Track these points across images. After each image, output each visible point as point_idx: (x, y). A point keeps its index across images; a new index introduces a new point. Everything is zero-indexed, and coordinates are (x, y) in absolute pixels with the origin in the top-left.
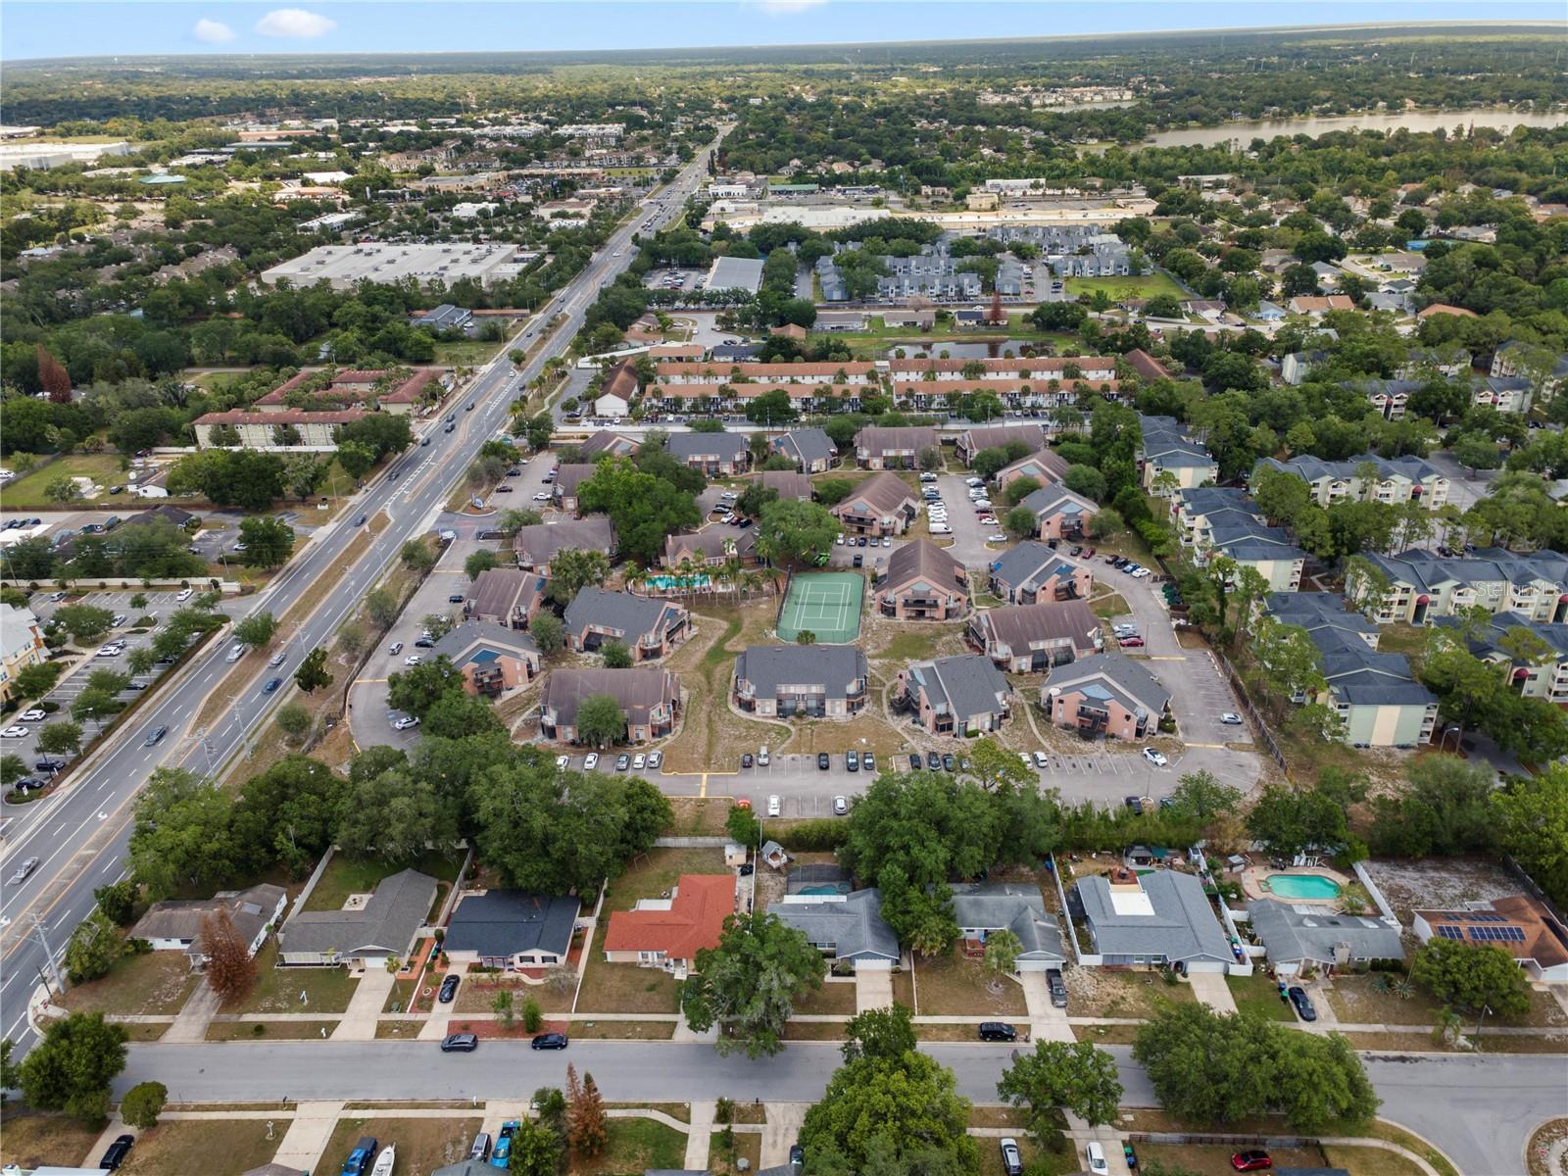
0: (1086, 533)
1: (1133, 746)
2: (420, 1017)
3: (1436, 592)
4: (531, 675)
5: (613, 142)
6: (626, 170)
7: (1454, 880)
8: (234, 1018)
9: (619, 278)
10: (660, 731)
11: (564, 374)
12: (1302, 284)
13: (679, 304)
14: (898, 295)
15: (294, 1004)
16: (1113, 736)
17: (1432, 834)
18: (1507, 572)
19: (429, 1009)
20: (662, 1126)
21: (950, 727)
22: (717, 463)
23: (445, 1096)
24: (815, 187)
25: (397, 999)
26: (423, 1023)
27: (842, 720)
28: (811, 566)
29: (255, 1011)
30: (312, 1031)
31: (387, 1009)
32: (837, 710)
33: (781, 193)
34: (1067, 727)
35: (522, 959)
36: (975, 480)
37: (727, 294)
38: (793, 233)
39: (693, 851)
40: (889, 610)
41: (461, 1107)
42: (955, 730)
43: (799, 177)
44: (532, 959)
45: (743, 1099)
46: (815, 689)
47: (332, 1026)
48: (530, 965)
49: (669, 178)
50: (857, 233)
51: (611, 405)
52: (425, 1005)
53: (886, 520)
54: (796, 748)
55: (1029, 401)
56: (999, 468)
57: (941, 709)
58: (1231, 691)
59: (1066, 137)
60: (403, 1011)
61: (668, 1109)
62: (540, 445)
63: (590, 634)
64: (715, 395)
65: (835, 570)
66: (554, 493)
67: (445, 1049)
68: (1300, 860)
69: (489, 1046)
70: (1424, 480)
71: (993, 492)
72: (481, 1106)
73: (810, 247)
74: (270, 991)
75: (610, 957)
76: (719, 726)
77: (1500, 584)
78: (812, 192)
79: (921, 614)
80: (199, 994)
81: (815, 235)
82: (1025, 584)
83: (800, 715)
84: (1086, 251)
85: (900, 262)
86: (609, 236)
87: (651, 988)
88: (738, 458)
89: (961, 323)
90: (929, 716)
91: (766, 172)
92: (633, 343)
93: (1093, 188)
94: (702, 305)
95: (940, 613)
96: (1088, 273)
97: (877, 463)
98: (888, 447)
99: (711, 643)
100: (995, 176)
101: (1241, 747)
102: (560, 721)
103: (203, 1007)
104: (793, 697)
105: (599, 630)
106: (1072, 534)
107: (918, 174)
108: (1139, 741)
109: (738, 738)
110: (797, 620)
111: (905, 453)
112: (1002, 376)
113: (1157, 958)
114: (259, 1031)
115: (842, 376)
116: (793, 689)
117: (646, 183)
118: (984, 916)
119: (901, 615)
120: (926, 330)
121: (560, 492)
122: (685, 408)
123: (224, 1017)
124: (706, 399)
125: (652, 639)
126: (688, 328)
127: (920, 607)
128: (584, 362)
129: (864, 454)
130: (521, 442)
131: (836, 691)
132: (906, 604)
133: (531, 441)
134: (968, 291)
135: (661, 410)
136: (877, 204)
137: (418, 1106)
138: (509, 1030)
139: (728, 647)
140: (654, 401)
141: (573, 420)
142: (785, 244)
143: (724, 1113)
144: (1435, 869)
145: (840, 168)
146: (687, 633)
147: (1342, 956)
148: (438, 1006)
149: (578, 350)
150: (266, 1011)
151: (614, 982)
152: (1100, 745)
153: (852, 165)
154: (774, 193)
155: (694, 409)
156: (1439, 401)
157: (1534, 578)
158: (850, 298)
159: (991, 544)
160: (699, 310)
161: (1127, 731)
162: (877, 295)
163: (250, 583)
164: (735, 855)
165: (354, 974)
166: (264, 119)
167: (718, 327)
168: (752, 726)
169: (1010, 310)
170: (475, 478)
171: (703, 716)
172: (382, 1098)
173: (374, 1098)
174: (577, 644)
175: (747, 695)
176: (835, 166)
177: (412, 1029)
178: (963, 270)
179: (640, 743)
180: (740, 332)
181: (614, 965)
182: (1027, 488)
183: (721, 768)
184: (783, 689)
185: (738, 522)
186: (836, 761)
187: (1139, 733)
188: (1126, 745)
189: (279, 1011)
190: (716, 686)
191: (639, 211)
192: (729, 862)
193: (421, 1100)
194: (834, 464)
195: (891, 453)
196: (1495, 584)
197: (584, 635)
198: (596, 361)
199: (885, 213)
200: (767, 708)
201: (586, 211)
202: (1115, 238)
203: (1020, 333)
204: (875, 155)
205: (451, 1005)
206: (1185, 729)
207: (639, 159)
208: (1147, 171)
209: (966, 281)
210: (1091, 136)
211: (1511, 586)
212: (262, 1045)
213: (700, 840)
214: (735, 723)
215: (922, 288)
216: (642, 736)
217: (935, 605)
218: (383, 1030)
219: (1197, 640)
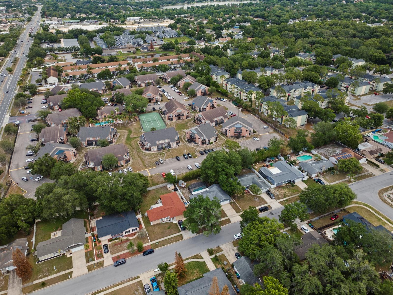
0: (208, 93)
1: (249, 137)
2: (101, 260)
3: (291, 92)
4: (75, 155)
5: (4, 12)
6: (14, 19)
7: (329, 149)
8: (30, 284)
10: (127, 162)
11: (29, 73)
13: (56, 52)
14: (121, 45)
15: (51, 272)
16: (243, 136)
19: (103, 257)
20: (196, 262)
21: (206, 143)
22: (98, 91)
24: (79, 21)
25: (89, 257)
27: (176, 147)
28: (142, 112)
29: (37, 279)
30: (65, 277)
31: (88, 262)
32: (174, 145)
33: (68, 23)
34: (232, 137)
36: (172, 86)
37: (72, 48)
38: (81, 32)
39: (157, 189)
40: (171, 119)
41: (132, 280)
43: (73, 18)
44: (129, 231)
45: (214, 247)
46: (166, 141)
47: (71, 273)
48: (128, 233)
49: (29, 20)
50: (102, 31)
51: (53, 80)
52: (100, 256)
53: (157, 97)
54: (168, 157)
55: (173, 66)
56: (178, 82)
57: (202, 138)
58: (261, 121)
59: (142, 8)
61: (195, 257)
62: (34, 93)
63: (88, 141)
64: (85, 73)
65: (149, 112)
66: (49, 105)
67: (116, 266)
68: (300, 153)
69: (129, 260)
70: (273, 71)
71: (178, 88)
72: (138, 277)
73: (89, 35)
75: (152, 223)
76: (142, 157)
78: (78, 22)
79: (179, 119)
81: (89, 32)
82: (202, 107)
83: (164, 149)
84: (164, 32)
85: (118, 37)
86: (19, 35)
87: (169, 228)
88: (103, 88)
89: (143, 51)
90: (199, 141)
91: (61, 17)
92: (48, 63)
93: (156, 18)
94: (64, 52)
95: (185, 117)
96: (168, 37)
97: (143, 85)
98: (146, 80)
99: (126, 137)
100: (129, 16)
101: (271, 133)
102: (95, 165)
103: (15, 284)
104: (161, 144)
105: (91, 139)
106: (204, 94)
107: (108, 16)
108: (250, 136)
109: (150, 158)
110: (148, 127)
111: (150, 81)
112: (163, 61)
113: (287, 181)
114: (43, 284)
115: (120, 65)
116: (160, 142)
117: (23, 21)
118: (245, 183)
119: (175, 119)
120: (134, 53)
122: (77, 79)
123: (26, 285)
124: (83, 75)
125: (109, 138)
126: (63, 58)
127: (179, 116)
128: (35, 69)
129: (139, 83)
130: (27, 93)
131: (173, 140)
132: (176, 116)
133: (31, 92)
134: (140, 43)
135: (69, 80)
136: (101, 24)
137: (117, 285)
138: (133, 253)
139: (131, 136)
140: (66, 77)
141: (40, 85)
142: (81, 34)
143: (211, 252)
144: (325, 148)
145: (83, 15)
146: (118, 135)
147: (323, 169)
148: (104, 254)
149: (30, 66)
151: (157, 230)
152: (241, 139)
153: (86, 15)
154: (67, 23)
158: (108, 47)
159: (185, 99)
160: (63, 53)
161: (247, 134)
162: (115, 46)
164: (170, 187)
165: (69, 256)
167: (73, 57)
168: (153, 154)
169: (155, 47)
170: (16, 105)
171: (136, 155)
172: (103, 288)
173: (100, 289)
174: (85, 145)
175: (146, 146)
176: (82, 15)
177: (101, 264)
178: (135, 38)
179: (123, 166)
180: (80, 58)
181: (154, 226)
182: (187, 86)
183: (151, 167)
184: (158, 142)
185: (113, 105)
186: (181, 158)
187: (250, 134)
188: (247, 138)
190: (134, 147)
191: (25, 29)
192: (169, 189)
193: (117, 283)
194: (131, 87)
195: (147, 82)
197: (86, 141)
198: (40, 69)
199: (104, 26)
200: (155, 149)
201: (7, 29)
202: (170, 29)
203: (159, 52)
204: (92, 12)
205: (109, 253)
206: (258, 131)
207: (16, 15)
208: (166, 14)
209: (139, 40)
210: (147, 7)
211: (304, 89)
212: (47, 288)
214: (147, 155)
215: (128, 43)
216: (122, 164)
217: (183, 115)
218: (90, 268)
219: (247, 112)
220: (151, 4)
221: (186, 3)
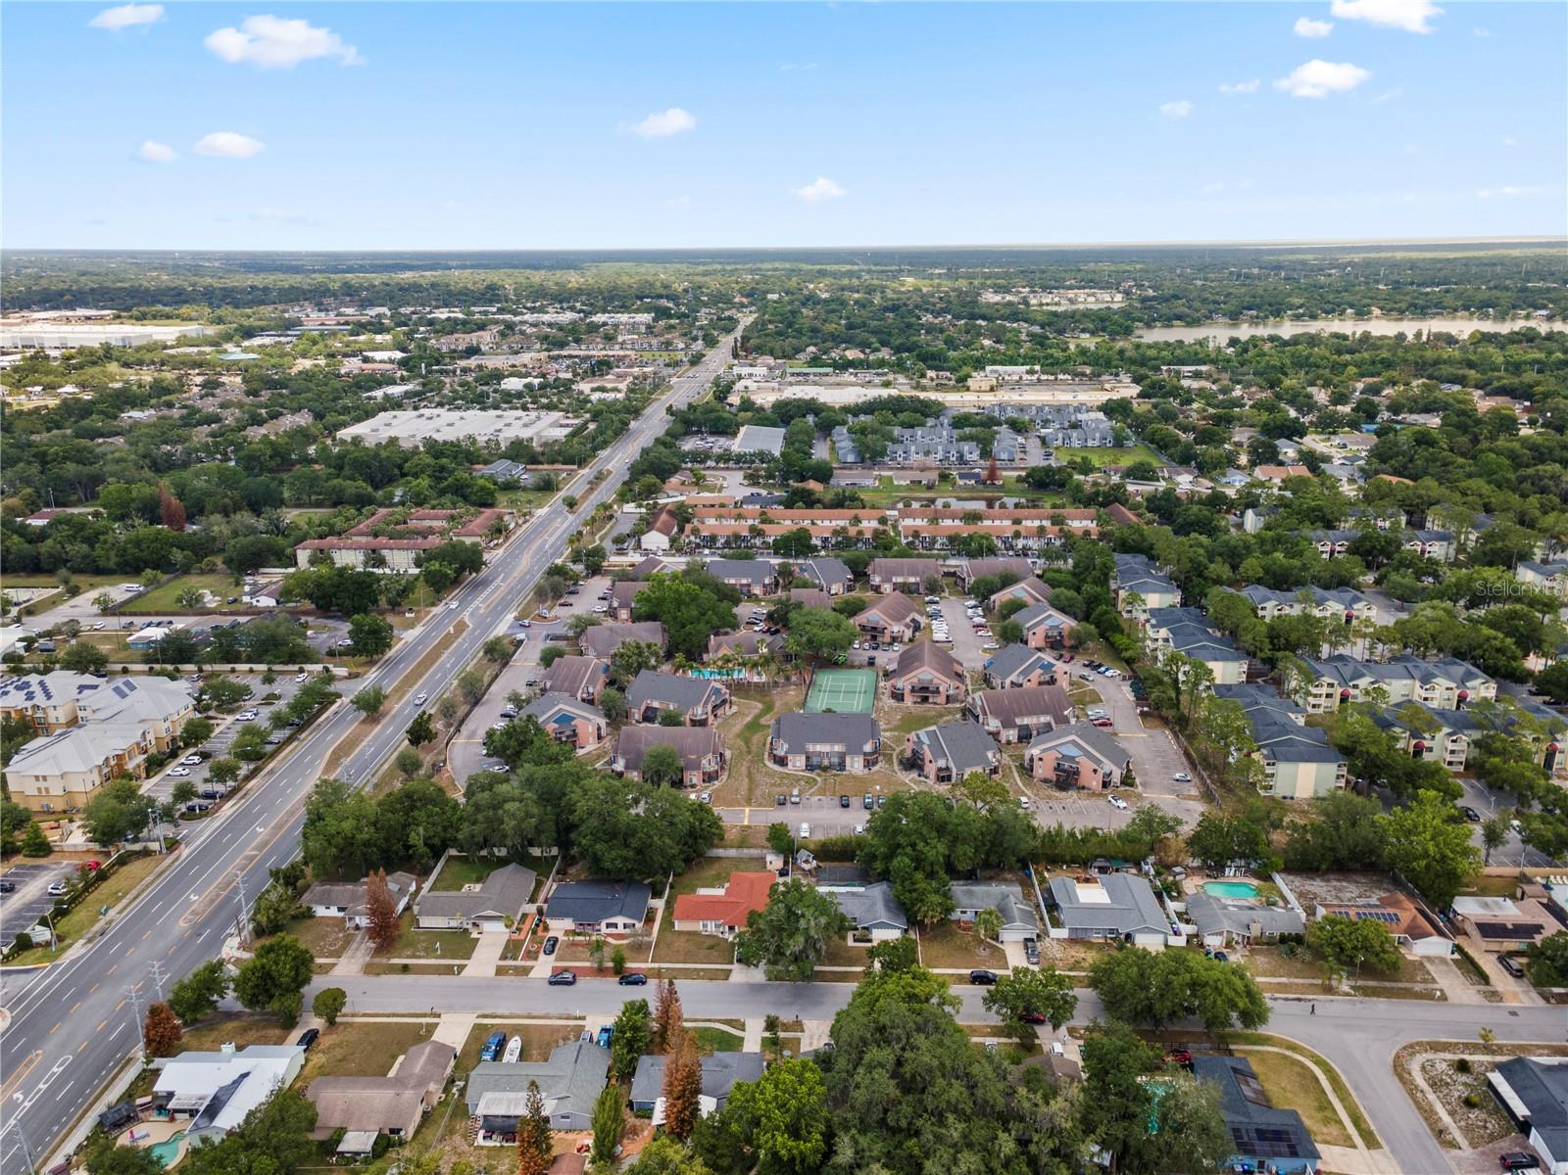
0: (1068, 643)
1: (1100, 795)
2: (529, 963)
3: (1355, 687)
4: (600, 737)
5: (643, 329)
6: (657, 354)
8: (384, 961)
9: (657, 440)
10: (709, 778)
11: (611, 517)
12: (1264, 454)
13: (710, 463)
14: (905, 459)
15: (429, 952)
16: (1083, 788)
17: (1332, 849)
18: (1415, 673)
19: (536, 959)
20: (723, 1032)
21: (949, 778)
22: (749, 585)
23: (553, 1011)
24: (830, 370)
25: (511, 949)
26: (532, 968)
27: (860, 773)
28: (832, 664)
29: (400, 957)
30: (448, 970)
31: (503, 957)
32: (856, 765)
33: (798, 374)
34: (1045, 781)
35: (608, 926)
36: (972, 603)
37: (754, 455)
38: (811, 407)
39: (740, 860)
40: (898, 696)
41: (568, 1018)
42: (953, 780)
43: (815, 361)
44: (615, 926)
45: (786, 1016)
46: (837, 748)
47: (461, 968)
48: (613, 931)
49: (696, 360)
50: (869, 408)
51: (655, 540)
52: (532, 955)
53: (896, 629)
54: (822, 792)
55: (1020, 543)
56: (993, 592)
57: (942, 764)
58: (1184, 759)
59: (1061, 332)
60: (515, 959)
61: (728, 1022)
62: (595, 570)
63: (648, 708)
64: (745, 533)
65: (852, 667)
66: (610, 606)
67: (551, 983)
68: (1229, 872)
69: (583, 982)
70: (1355, 606)
71: (988, 611)
72: (583, 1018)
73: (827, 420)
74: (411, 944)
75: (678, 926)
76: (758, 777)
77: (1409, 682)
78: (827, 375)
79: (925, 700)
80: (354, 945)
81: (831, 409)
82: (1012, 678)
83: (825, 769)
84: (1075, 426)
85: (907, 433)
86: (644, 408)
87: (711, 947)
88: (767, 581)
89: (961, 482)
90: (931, 769)
91: (784, 357)
92: (671, 493)
93: (1083, 374)
94: (731, 464)
95: (941, 699)
96: (1076, 444)
97: (887, 588)
98: (898, 575)
99: (748, 719)
100: (994, 363)
101: (1188, 798)
102: (627, 767)
103: (359, 954)
104: (820, 754)
105: (656, 704)
106: (1055, 643)
107: (924, 361)
108: (1105, 792)
109: (774, 785)
110: (819, 702)
111: (912, 580)
112: (997, 523)
113: (1111, 932)
114: (405, 969)
115: (857, 520)
116: (819, 748)
117: (677, 364)
119: (909, 700)
120: (930, 487)
121: (615, 604)
122: (719, 545)
123: (377, 960)
124: (737, 537)
125: (700, 711)
126: (719, 483)
127: (924, 693)
128: (630, 507)
129: (876, 580)
130: (579, 568)
131: (854, 749)
132: (913, 690)
133: (587, 567)
134: (968, 457)
135: (698, 546)
136: (887, 384)
137: (534, 1018)
138: (601, 971)
139: (763, 721)
140: (692, 538)
141: (621, 552)
142: (804, 416)
143: (772, 1025)
145: (852, 354)
146: (729, 711)
147: (1255, 931)
148: (542, 956)
149: (623, 498)
150: (408, 957)
151: (681, 944)
152: (1073, 794)
153: (863, 352)
154: (793, 375)
155: (727, 544)
156: (1374, 547)
157: (1435, 676)
158: (863, 461)
159: (985, 650)
160: (728, 469)
161: (1095, 783)
162: (886, 459)
163: (355, 670)
164: (775, 862)
165: (474, 935)
166: (321, 308)
167: (746, 482)
168: (783, 776)
169: (1004, 473)
170: (541, 594)
171: (744, 769)
172: (507, 1013)
173: (499, 1012)
174: (637, 717)
175: (780, 752)
176: (847, 353)
177: (525, 971)
178: (961, 439)
179: (693, 786)
180: (765, 486)
181: (680, 933)
182: (1016, 606)
183: (760, 805)
184: (811, 748)
185: (768, 630)
186: (855, 802)
187: (1105, 785)
188: (1094, 795)
189: (419, 957)
190: (754, 748)
191: (670, 388)
192: (769, 867)
193: (535, 1013)
194: (850, 589)
195: (900, 580)
196: (1405, 682)
197: (643, 708)
198: (640, 506)
199: (894, 392)
200: (797, 762)
201: (623, 386)
202: (1101, 415)
203: (1014, 491)
204: (884, 344)
205: (553, 956)
206: (1144, 784)
207: (668, 344)
208: (1133, 361)
209: (966, 448)
210: (1083, 331)
211: (1418, 684)
212: (408, 979)
213: (746, 851)
214: (771, 774)
215: (927, 453)
216: (695, 781)
217: (937, 691)
218: (500, 971)
219: (1157, 722)
220: (1102, 320)
221: (1245, 321)
